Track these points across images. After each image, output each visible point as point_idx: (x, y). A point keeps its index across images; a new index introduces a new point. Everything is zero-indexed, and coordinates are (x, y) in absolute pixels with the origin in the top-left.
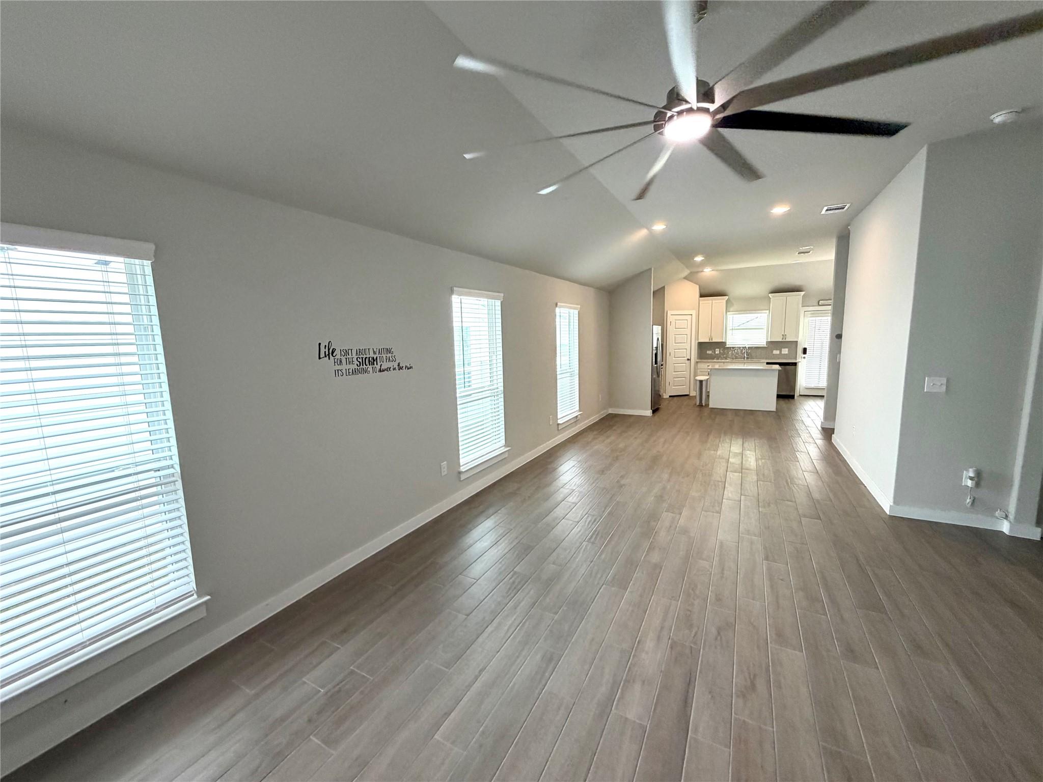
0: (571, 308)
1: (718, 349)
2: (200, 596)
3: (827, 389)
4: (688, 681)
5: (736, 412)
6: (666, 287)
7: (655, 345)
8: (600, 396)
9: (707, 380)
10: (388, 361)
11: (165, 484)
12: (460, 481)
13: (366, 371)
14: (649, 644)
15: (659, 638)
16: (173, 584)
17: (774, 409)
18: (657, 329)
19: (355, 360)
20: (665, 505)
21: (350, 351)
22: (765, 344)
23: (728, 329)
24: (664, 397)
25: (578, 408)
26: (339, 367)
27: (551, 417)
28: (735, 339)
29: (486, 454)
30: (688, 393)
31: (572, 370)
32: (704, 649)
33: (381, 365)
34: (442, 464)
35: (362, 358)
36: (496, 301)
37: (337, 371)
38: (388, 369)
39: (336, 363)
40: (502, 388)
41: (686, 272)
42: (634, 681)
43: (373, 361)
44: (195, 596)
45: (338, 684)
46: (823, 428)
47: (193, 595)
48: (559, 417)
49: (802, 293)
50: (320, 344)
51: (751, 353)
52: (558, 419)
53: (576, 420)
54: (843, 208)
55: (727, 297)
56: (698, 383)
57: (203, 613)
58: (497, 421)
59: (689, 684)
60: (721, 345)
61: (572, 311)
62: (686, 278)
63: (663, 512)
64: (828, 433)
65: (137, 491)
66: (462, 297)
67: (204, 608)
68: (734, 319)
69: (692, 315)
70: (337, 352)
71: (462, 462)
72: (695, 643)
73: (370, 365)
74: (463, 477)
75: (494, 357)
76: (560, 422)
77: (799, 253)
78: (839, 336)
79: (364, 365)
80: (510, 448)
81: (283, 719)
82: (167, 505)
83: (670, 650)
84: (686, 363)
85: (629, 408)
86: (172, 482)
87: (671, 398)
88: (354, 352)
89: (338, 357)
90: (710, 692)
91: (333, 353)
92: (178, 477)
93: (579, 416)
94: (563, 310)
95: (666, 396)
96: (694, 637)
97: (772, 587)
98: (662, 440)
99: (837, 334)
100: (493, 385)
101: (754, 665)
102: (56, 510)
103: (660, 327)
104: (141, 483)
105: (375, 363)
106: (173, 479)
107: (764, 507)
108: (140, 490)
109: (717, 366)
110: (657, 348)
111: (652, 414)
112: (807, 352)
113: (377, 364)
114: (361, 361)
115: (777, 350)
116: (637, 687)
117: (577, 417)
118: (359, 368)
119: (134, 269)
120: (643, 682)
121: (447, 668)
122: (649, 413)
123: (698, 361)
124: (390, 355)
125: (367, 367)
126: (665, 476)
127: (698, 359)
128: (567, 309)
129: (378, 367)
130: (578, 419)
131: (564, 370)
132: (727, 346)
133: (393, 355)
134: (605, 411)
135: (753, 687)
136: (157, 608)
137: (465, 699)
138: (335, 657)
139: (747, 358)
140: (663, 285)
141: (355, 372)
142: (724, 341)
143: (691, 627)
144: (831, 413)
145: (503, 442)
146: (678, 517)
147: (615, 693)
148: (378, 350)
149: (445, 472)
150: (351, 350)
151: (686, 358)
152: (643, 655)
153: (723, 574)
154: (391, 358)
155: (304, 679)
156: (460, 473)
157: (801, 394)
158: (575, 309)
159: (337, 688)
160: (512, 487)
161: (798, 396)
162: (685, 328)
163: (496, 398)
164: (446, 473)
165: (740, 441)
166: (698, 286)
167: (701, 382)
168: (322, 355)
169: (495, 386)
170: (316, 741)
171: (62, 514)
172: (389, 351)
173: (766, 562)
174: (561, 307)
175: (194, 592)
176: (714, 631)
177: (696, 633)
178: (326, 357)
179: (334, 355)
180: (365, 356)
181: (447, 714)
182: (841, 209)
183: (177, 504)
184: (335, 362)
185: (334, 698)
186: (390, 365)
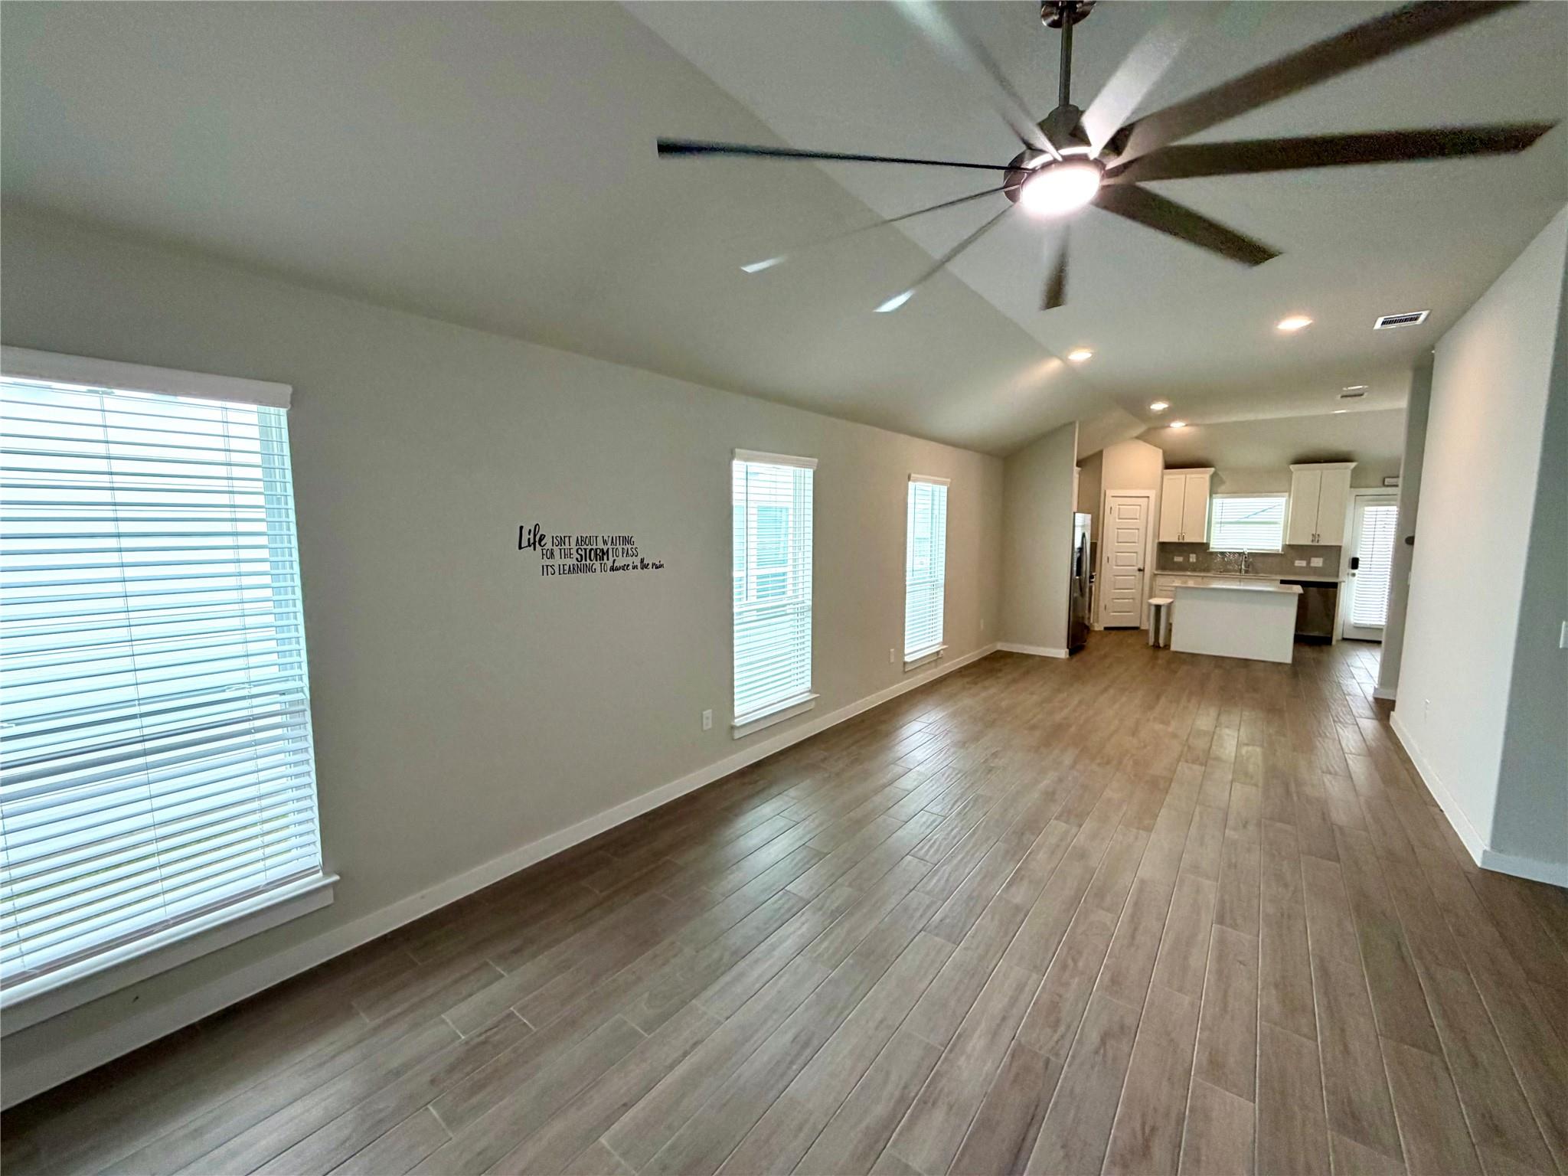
0: (935, 482)
1: (1194, 555)
2: (326, 874)
3: (1387, 630)
4: (1029, 1121)
5: (1219, 661)
6: (1104, 452)
7: (1078, 544)
8: (982, 621)
9: (1169, 606)
10: (625, 555)
11: (290, 713)
12: (733, 739)
13: (590, 569)
14: (977, 1043)
15: (995, 1034)
16: (294, 853)
17: (1289, 660)
18: (1082, 520)
19: (573, 551)
20: (1056, 809)
21: (567, 539)
22: (1280, 548)
23: (1213, 522)
24: (1096, 629)
25: (941, 640)
26: (550, 562)
27: (892, 650)
28: (1223, 540)
29: (779, 702)
30: (1136, 624)
31: (933, 579)
32: (1069, 1066)
33: (614, 560)
34: (704, 713)
35: (585, 550)
36: (806, 470)
37: (545, 567)
38: (625, 567)
39: (545, 557)
40: (810, 603)
41: (1141, 429)
42: (934, 1104)
43: (602, 554)
44: (320, 874)
45: (486, 1031)
46: (1376, 700)
47: (317, 872)
48: (906, 652)
49: (1353, 465)
50: (521, 528)
51: (1252, 564)
52: (905, 655)
53: (937, 658)
54: (1416, 319)
55: (1213, 469)
56: (1153, 609)
57: (328, 899)
58: (800, 652)
59: (1030, 1124)
60: (1202, 548)
61: (937, 487)
62: (1138, 438)
63: (1050, 820)
64: (1384, 708)
65: (249, 720)
66: (749, 463)
67: (330, 892)
68: (1225, 507)
69: (1148, 497)
70: (547, 541)
71: (737, 711)
72: (1057, 1055)
73: (596, 560)
74: (737, 735)
75: (800, 555)
76: (908, 659)
77: (1342, 397)
78: (1410, 541)
79: (588, 560)
80: (818, 695)
81: (398, 1073)
82: (293, 742)
83: (1010, 1057)
84: (1135, 576)
85: (1031, 643)
86: (301, 711)
87: (1107, 632)
88: (573, 541)
89: (549, 546)
90: (1063, 1147)
91: (541, 540)
92: (307, 706)
93: (942, 652)
94: (919, 484)
95: (1098, 627)
96: (1057, 1042)
97: (1220, 972)
98: (1075, 701)
99: (1406, 537)
100: (797, 597)
101: (1155, 1110)
102: (141, 738)
103: (1089, 517)
104: (256, 711)
105: (605, 557)
106: (301, 707)
107: (1235, 829)
108: (254, 719)
109: (1191, 583)
110: (1081, 550)
111: (1068, 656)
112: (1359, 565)
113: (608, 560)
114: (583, 553)
115: (1301, 559)
116: (939, 1116)
117: (938, 652)
118: (579, 563)
119: (268, 419)
120: (951, 1107)
121: (645, 1031)
122: (1062, 653)
123: (1156, 572)
124: (630, 546)
125: (592, 563)
126: (1068, 759)
127: (1157, 569)
128: (930, 485)
129: (610, 564)
130: (940, 656)
131: (919, 579)
132: (1211, 550)
133: (634, 547)
134: (990, 645)
135: (1146, 1151)
136: (268, 884)
137: (660, 1087)
138: (496, 987)
139: (1246, 572)
140: (1097, 450)
141: (572, 570)
142: (1205, 541)
143: (1057, 1023)
144: (1390, 673)
145: (809, 685)
146: (1074, 830)
147: (899, 1119)
148: (610, 539)
149: (708, 724)
150: (569, 537)
151: (1136, 568)
152: (962, 1061)
153: (1133, 937)
154: (630, 552)
155: (443, 1016)
156: (733, 728)
157: (1345, 637)
158: (943, 483)
159: (483, 1038)
160: (816, 754)
161: (1337, 641)
162: (1136, 519)
163: (800, 617)
164: (710, 726)
165: (1213, 712)
166: (1161, 451)
167: (1158, 608)
168: (525, 543)
169: (800, 599)
170: (434, 1113)
171: (149, 745)
172: (627, 540)
173: (1219, 926)
174: (914, 481)
175: (319, 867)
176: (1094, 1037)
177: (1063, 1037)
178: (529, 546)
179: (542, 543)
180: (590, 547)
181: (627, 1106)
182: (1411, 319)
183: (305, 742)
184: (543, 555)
185: (475, 1052)
186: (629, 560)
